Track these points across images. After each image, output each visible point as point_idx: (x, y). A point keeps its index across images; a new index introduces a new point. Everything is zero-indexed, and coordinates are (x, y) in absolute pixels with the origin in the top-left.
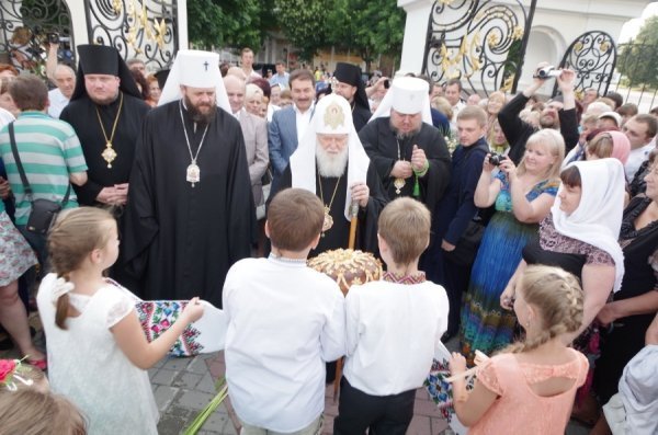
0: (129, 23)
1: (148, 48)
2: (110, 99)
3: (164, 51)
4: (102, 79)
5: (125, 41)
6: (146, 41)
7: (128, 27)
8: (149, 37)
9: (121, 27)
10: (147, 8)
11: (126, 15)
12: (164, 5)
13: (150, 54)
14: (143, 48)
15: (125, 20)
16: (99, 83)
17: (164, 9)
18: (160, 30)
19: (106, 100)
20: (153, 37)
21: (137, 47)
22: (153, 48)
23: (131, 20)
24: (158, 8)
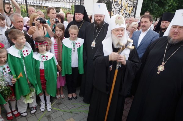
0: (122, 7)
1: (126, 14)
2: (80, 20)
3: (131, 15)
4: (78, 14)
5: (120, 12)
6: (126, 12)
7: (122, 8)
8: (127, 11)
9: (120, 8)
10: (128, 3)
11: (122, 5)
12: (133, 2)
13: (126, 15)
14: (124, 14)
15: (121, 6)
16: (78, 16)
17: (133, 3)
18: (131, 9)
19: (79, 21)
20: (128, 11)
21: (123, 14)
22: (127, 14)
23: (123, 6)
24: (132, 3)
